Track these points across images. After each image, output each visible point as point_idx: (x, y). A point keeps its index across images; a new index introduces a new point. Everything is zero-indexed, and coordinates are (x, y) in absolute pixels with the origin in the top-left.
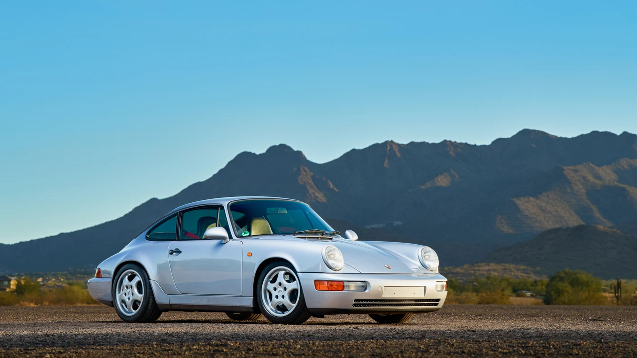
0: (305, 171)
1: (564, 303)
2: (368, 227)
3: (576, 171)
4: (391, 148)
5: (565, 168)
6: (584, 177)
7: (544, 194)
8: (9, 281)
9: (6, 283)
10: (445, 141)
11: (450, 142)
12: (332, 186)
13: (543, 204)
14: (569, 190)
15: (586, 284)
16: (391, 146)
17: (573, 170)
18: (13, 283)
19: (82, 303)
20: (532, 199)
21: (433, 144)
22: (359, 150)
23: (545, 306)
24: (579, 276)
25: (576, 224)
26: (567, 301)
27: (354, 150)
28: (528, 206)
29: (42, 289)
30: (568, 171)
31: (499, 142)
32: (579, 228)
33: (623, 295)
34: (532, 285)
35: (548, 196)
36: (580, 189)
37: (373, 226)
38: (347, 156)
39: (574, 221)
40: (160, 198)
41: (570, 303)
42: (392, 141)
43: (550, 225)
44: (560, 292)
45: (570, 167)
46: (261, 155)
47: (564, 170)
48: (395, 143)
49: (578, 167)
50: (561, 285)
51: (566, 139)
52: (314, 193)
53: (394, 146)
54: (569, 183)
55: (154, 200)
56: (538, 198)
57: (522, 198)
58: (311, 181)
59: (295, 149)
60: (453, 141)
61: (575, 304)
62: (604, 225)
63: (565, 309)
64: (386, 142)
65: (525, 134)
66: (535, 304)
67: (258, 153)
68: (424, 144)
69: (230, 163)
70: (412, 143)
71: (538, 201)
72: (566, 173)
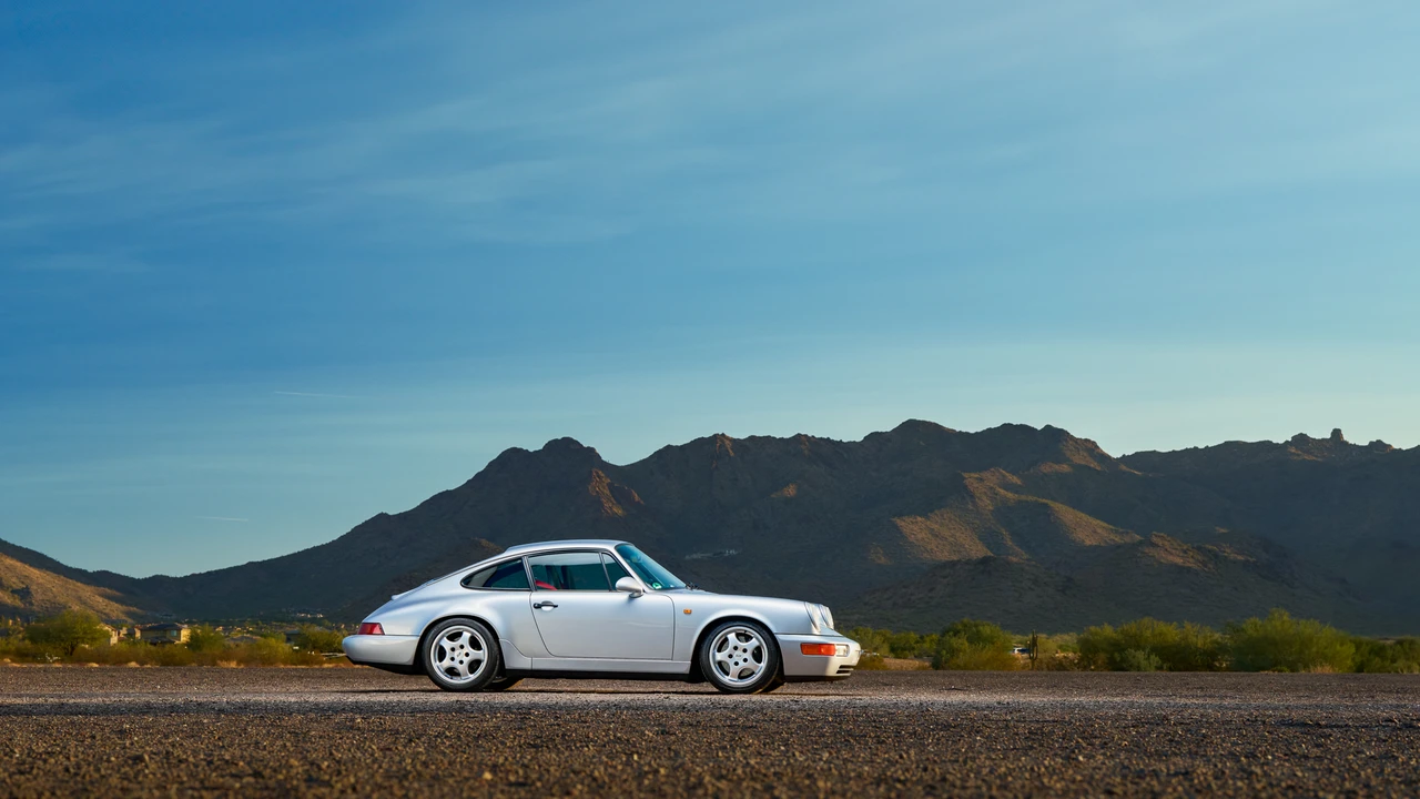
0: (599, 477)
1: (959, 667)
2: (687, 557)
3: (981, 480)
4: (723, 445)
5: (966, 475)
6: (991, 488)
7: (936, 511)
8: (179, 630)
9: (175, 633)
10: (799, 434)
11: (806, 436)
12: (637, 498)
13: (935, 526)
14: (971, 507)
15: (990, 640)
16: (723, 442)
17: (977, 478)
18: (185, 634)
19: (285, 663)
20: (919, 519)
21: (782, 439)
22: (677, 446)
23: (933, 672)
24: (981, 628)
25: (980, 555)
26: (962, 665)
27: (669, 447)
28: (915, 529)
29: (227, 642)
30: (971, 479)
31: (874, 438)
32: (985, 561)
33: (1040, 656)
34: (917, 642)
35: (942, 516)
36: (986, 504)
37: (695, 556)
38: (659, 454)
39: (978, 550)
40: (391, 514)
41: (965, 667)
42: (723, 434)
43: (944, 555)
44: (953, 652)
45: (973, 475)
46: (535, 452)
47: (965, 478)
48: (727, 438)
49: (985, 475)
50: (955, 642)
51: (967, 433)
52: (611, 508)
53: (727, 442)
54: (972, 496)
55: (382, 517)
56: (928, 518)
57: (905, 518)
58: (607, 492)
59: (585, 446)
60: (810, 435)
61: (972, 669)
62: (1018, 556)
63: (944, 676)
64: (715, 436)
65: (911, 427)
66: (918, 669)
67: (531, 450)
68: (768, 439)
69: (491, 464)
70: (752, 438)
71: (928, 523)
72: (966, 482)
